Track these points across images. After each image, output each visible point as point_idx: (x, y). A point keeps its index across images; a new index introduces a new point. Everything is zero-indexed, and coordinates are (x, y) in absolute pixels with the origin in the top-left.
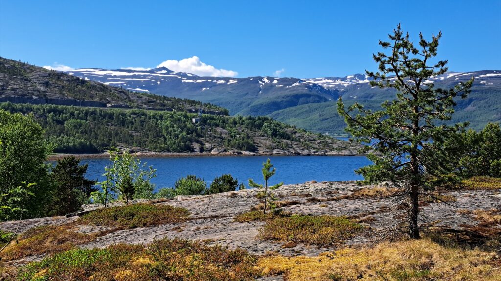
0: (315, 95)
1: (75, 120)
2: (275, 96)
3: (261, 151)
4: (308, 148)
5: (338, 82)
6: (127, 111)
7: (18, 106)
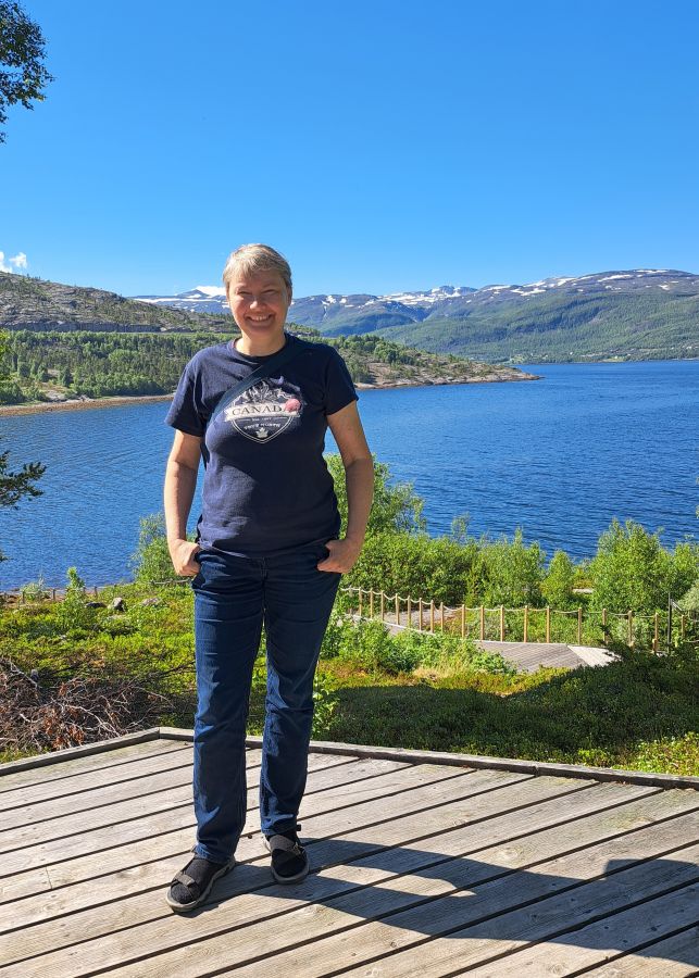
0: (396, 316)
1: (122, 351)
2: (345, 319)
3: (380, 382)
4: (442, 374)
5: (421, 298)
6: (192, 336)
7: (39, 335)
